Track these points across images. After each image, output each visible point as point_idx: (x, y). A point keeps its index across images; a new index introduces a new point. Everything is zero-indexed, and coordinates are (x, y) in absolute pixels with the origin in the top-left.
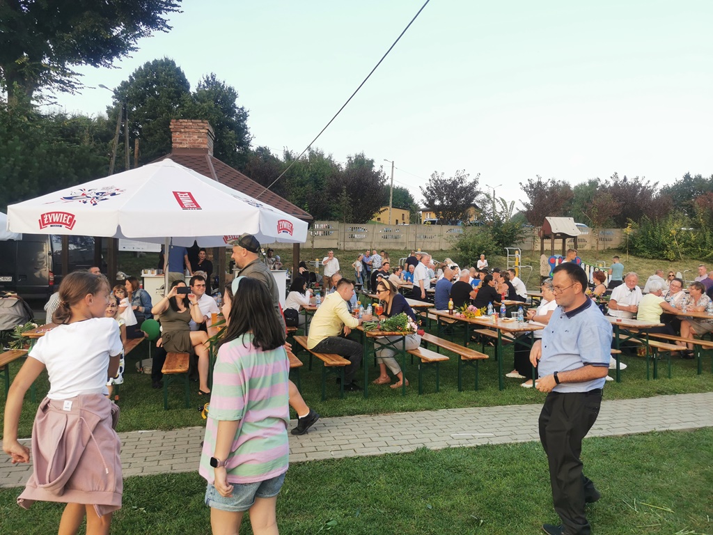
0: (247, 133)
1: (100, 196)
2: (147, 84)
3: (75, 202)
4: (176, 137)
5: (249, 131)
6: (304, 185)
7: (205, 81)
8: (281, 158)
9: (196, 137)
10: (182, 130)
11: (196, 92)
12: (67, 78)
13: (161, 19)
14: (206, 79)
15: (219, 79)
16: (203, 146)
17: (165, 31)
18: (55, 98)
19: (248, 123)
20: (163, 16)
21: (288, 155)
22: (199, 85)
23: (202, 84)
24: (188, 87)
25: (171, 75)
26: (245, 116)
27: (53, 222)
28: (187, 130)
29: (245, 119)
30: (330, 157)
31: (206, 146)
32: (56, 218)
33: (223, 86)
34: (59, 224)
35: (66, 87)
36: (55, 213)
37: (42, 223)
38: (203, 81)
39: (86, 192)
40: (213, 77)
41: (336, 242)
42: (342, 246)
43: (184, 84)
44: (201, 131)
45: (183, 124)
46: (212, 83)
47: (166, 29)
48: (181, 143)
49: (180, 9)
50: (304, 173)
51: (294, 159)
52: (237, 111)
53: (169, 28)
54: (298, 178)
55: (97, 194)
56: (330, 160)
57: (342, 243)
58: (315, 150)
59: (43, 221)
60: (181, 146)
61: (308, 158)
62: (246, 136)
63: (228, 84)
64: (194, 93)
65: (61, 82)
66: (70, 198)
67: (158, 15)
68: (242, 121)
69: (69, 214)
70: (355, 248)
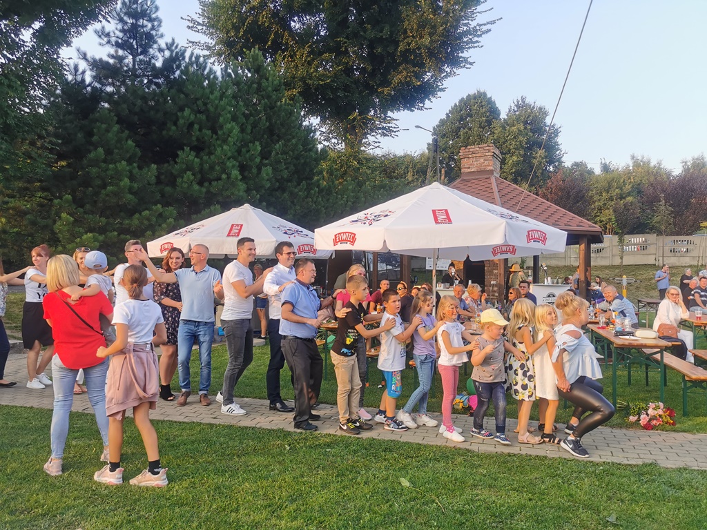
0: (558, 149)
1: (377, 218)
2: (462, 119)
3: (359, 223)
4: (465, 163)
5: (560, 147)
6: (624, 198)
7: (516, 105)
8: (598, 171)
9: (482, 160)
10: (470, 156)
11: (506, 117)
12: (388, 125)
13: (463, 58)
14: (516, 103)
15: (529, 100)
16: (489, 168)
17: (467, 68)
18: (379, 142)
19: (560, 140)
20: (465, 54)
21: (605, 168)
22: (510, 111)
23: (512, 108)
24: (499, 114)
25: (482, 106)
26: (556, 133)
27: (342, 240)
28: (474, 155)
29: (557, 136)
30: (659, 164)
31: (491, 168)
32: (344, 237)
33: (534, 107)
34: (345, 241)
35: (387, 132)
36: (343, 233)
37: (335, 242)
38: (513, 105)
39: (368, 216)
40: (523, 100)
41: (654, 257)
42: (661, 262)
43: (494, 112)
44: (487, 154)
45: (471, 150)
46: (522, 105)
47: (468, 66)
48: (469, 168)
49: (480, 44)
50: (625, 185)
51: (613, 171)
52: (547, 128)
53: (471, 64)
54: (617, 190)
55: (375, 216)
56: (659, 168)
57: (661, 259)
58: (640, 158)
59: (336, 239)
60: (469, 170)
61: (631, 168)
62: (557, 153)
63: (538, 104)
64: (504, 119)
65: (384, 128)
66: (356, 221)
67: (460, 55)
68: (553, 138)
69: (352, 233)
70: (678, 264)
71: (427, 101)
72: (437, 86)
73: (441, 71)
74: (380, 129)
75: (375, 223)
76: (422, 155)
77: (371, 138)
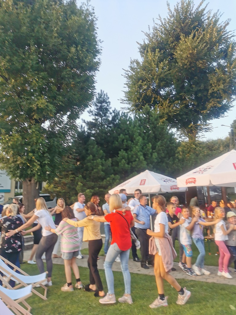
12: (208, 127)
39: (201, 169)
65: (206, 129)
66: (195, 172)
71: (225, 113)
72: (230, 105)
73: (231, 98)
74: (204, 129)
75: (204, 172)
76: (226, 138)
77: (200, 134)
